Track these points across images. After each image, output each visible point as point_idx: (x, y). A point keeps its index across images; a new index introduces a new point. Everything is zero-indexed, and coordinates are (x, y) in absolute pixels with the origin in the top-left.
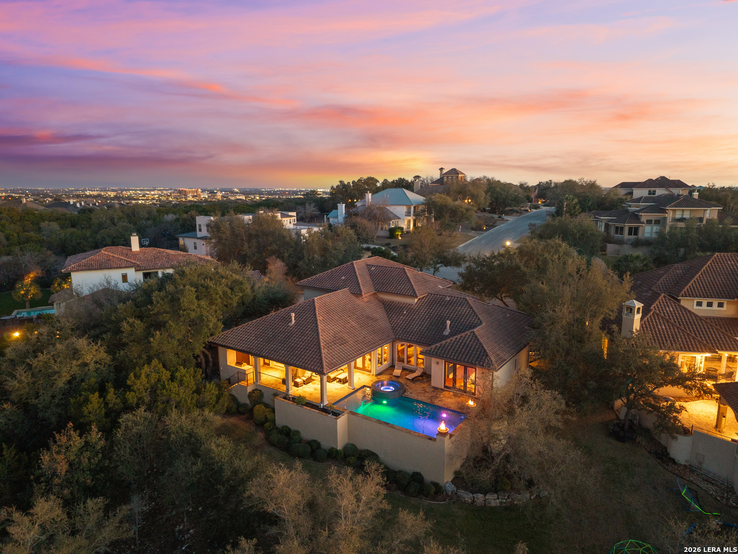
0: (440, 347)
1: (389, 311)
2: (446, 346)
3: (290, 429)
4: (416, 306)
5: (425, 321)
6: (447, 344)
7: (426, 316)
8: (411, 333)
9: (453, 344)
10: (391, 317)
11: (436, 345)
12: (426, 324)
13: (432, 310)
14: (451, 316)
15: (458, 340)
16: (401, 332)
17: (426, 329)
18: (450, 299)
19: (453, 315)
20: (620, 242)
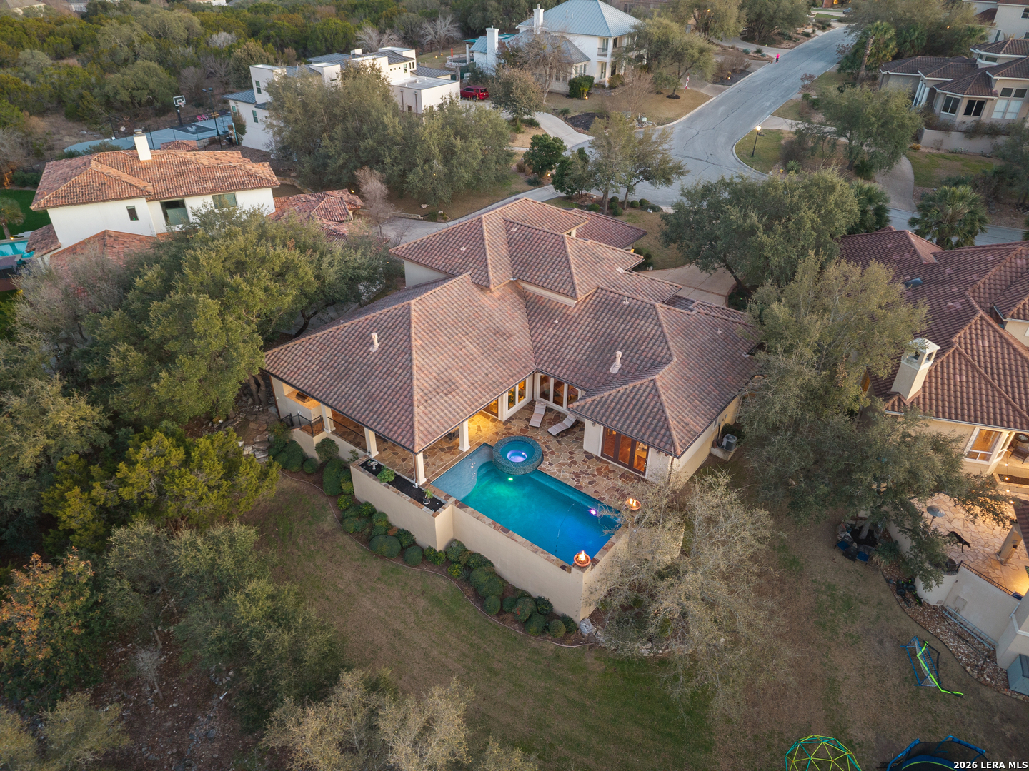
0: (599, 402)
1: (532, 316)
2: (609, 402)
3: (374, 511)
4: (576, 310)
5: (585, 342)
6: (611, 397)
7: (588, 332)
8: (561, 362)
9: (620, 399)
10: (534, 327)
11: (593, 398)
12: (586, 347)
13: (598, 322)
14: (627, 337)
15: (628, 392)
16: (546, 358)
17: (585, 357)
18: (630, 303)
19: (630, 336)
20: (946, 128)
